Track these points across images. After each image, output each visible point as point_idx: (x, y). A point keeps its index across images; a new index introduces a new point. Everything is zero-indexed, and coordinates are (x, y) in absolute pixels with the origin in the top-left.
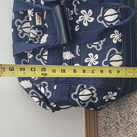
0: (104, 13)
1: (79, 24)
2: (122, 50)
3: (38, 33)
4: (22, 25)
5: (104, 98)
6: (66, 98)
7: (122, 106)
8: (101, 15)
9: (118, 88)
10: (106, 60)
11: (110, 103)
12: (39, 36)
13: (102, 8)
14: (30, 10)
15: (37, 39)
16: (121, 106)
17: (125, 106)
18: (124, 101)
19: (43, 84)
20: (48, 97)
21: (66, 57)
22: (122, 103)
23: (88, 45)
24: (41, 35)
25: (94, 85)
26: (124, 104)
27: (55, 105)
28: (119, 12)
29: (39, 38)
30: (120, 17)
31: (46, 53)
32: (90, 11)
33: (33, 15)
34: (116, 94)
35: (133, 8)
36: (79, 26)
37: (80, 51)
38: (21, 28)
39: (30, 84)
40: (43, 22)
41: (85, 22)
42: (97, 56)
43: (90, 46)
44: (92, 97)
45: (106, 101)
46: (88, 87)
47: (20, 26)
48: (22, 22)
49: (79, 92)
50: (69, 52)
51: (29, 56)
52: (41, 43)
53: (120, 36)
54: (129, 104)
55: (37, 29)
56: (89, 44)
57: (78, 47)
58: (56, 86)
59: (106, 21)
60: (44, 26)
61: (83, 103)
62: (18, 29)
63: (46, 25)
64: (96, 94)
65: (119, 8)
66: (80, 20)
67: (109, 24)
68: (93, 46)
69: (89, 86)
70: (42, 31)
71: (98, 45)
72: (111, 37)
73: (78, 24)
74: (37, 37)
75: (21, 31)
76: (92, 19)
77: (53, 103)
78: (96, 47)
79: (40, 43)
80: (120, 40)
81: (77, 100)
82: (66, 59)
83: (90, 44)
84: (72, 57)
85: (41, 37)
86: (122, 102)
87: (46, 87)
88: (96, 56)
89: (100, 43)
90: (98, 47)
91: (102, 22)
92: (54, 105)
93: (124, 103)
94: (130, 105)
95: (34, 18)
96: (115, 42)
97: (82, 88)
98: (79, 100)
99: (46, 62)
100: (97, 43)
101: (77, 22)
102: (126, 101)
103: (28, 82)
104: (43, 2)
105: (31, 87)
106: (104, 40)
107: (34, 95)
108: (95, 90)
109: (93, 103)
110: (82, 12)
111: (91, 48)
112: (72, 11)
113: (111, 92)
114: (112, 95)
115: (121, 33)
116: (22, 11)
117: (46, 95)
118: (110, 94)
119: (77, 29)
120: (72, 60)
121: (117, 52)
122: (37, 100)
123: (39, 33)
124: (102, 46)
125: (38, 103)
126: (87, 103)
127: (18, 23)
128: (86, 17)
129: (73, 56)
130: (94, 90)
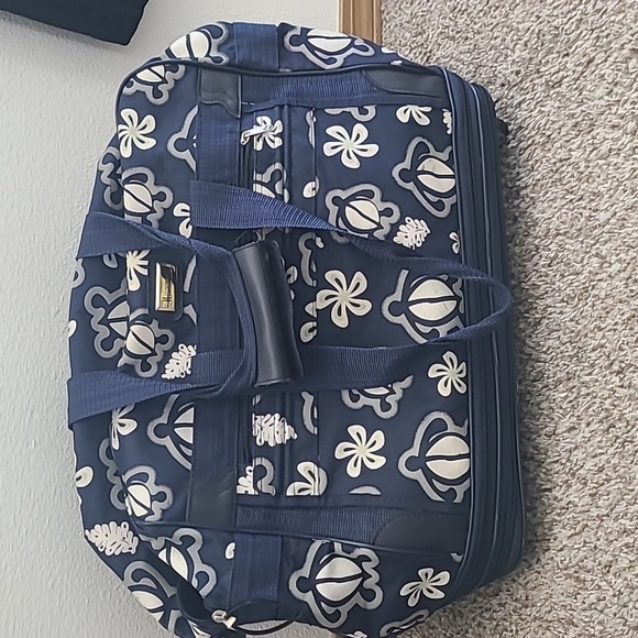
0: (408, 290)
1: (315, 316)
2: (467, 422)
3: (157, 340)
4: (109, 308)
5: (403, 592)
6: (271, 592)
7: (470, 630)
8: (397, 296)
9: (454, 555)
10: (415, 451)
11: (425, 612)
12: (160, 349)
13: (404, 273)
14: (135, 253)
15: (152, 361)
16: (467, 632)
17: (481, 629)
18: (479, 611)
19: (181, 538)
20: (204, 592)
21: (266, 435)
22: (474, 619)
23: (346, 396)
24: (167, 347)
25: (371, 544)
26: (479, 625)
27: (233, 620)
28: (460, 293)
29: (159, 358)
30: (462, 311)
31: (188, 416)
32: (359, 277)
33: (145, 272)
34: (445, 578)
35: (506, 283)
36: (315, 324)
37: (316, 416)
38: (105, 322)
39: (129, 539)
40: (181, 299)
41: (339, 314)
42: (379, 437)
43: (355, 399)
44: (360, 588)
45: (412, 602)
46: (348, 549)
47: (102, 311)
48: (109, 298)
49: (316, 567)
50: (277, 415)
51: (122, 425)
52: (168, 375)
53: (461, 372)
54: (495, 623)
55: (155, 323)
56: (350, 392)
57: (309, 399)
58: (232, 546)
59: (413, 319)
60: (184, 315)
61: (330, 610)
62: (94, 323)
63: (190, 310)
64: (375, 577)
65: (460, 281)
66: (321, 303)
67: (426, 330)
68: (363, 401)
69: (351, 548)
70: (173, 331)
71: (386, 398)
72: (432, 373)
73: (311, 319)
74: (154, 353)
75: (104, 332)
76: (365, 307)
77: (225, 614)
78: (376, 404)
79: (163, 376)
80: (460, 385)
81: (309, 597)
82: (266, 443)
83: (355, 392)
84: (287, 437)
85: (167, 356)
86: (473, 615)
87: (193, 550)
88: (377, 436)
89: (392, 392)
90: (386, 407)
91: (402, 320)
92: (227, 618)
93: (478, 618)
94: (498, 625)
95: (148, 282)
96: (444, 391)
97: (328, 553)
98: (318, 597)
99: (189, 452)
100: (383, 391)
101: (310, 309)
102: (486, 610)
103: (124, 529)
104: (190, 227)
105: (133, 552)
106: (407, 382)
107: (145, 581)
108: (375, 560)
109: (366, 610)
110: (330, 276)
111: (358, 405)
112: (293, 271)
113: (430, 571)
114: (433, 583)
115: (464, 364)
116: (113, 256)
117: (195, 583)
118: (427, 575)
119: (306, 335)
120: (287, 449)
121: (451, 428)
122: (151, 601)
123: (161, 340)
124: (399, 402)
125: (158, 616)
126: (344, 609)
127: (98, 301)
128: (344, 297)
129: (289, 432)
130: (370, 560)
